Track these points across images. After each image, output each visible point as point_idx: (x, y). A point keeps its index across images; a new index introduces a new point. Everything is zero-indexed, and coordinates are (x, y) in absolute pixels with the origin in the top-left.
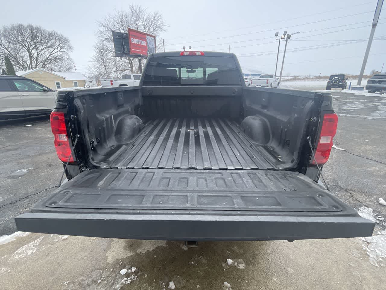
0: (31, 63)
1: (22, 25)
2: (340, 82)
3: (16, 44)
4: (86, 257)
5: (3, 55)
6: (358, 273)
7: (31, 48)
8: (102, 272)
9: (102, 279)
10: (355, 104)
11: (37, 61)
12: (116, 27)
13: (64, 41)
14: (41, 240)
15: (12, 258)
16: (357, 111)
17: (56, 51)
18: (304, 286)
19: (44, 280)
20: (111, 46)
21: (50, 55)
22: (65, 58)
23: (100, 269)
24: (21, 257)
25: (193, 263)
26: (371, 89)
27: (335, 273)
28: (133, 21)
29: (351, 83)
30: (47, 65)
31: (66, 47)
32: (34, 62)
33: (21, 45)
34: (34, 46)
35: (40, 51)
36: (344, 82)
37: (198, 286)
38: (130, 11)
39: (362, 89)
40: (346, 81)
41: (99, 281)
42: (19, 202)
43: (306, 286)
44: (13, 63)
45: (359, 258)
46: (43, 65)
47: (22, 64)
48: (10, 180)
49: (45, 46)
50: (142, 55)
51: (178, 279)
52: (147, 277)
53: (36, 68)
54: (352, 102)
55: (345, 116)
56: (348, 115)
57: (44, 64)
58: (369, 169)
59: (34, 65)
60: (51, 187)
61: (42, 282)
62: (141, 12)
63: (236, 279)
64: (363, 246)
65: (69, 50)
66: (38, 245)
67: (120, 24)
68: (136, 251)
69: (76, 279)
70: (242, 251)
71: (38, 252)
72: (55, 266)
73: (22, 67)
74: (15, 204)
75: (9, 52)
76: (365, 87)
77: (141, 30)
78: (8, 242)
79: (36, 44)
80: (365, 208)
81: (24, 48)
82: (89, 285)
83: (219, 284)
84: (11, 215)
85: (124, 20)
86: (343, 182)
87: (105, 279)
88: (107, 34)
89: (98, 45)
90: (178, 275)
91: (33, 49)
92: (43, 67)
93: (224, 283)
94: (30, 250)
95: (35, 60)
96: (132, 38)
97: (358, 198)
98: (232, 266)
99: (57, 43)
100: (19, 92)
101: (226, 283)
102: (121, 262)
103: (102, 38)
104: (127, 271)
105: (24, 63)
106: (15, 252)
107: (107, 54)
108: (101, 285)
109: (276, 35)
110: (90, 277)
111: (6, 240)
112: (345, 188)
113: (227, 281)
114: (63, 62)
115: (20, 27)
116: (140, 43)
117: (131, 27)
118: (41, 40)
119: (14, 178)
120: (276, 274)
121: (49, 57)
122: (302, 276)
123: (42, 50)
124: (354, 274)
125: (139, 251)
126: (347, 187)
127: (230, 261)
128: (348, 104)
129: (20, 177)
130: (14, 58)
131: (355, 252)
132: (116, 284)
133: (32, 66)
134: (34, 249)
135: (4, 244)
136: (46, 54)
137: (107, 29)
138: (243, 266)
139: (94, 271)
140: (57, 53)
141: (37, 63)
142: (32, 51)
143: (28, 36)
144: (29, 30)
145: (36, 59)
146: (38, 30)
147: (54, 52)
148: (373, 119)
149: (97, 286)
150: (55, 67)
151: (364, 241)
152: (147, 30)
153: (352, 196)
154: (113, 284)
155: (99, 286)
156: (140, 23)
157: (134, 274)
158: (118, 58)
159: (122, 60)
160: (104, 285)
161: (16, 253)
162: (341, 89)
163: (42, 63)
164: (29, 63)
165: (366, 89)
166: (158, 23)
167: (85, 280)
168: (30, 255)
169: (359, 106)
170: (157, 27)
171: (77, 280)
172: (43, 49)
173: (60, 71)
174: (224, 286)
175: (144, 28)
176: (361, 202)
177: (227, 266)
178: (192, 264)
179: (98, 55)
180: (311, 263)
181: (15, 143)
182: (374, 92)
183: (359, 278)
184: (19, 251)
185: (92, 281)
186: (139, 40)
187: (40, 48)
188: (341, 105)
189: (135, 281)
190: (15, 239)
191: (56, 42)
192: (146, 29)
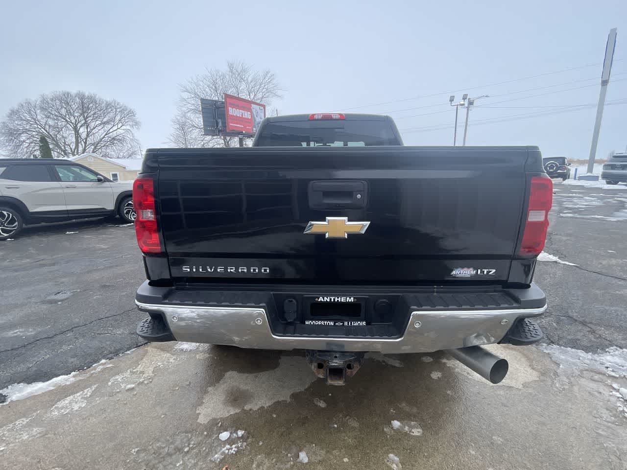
0: (77, 146)
1: (68, 94)
2: (558, 168)
3: (57, 119)
4: (164, 414)
5: (37, 135)
6: (613, 445)
7: (79, 125)
8: (190, 435)
9: (191, 446)
10: (586, 201)
11: (85, 143)
12: (207, 93)
13: (128, 115)
14: (93, 390)
15: (48, 415)
16: (590, 210)
17: (115, 128)
18: (523, 463)
19: (99, 447)
20: (199, 120)
21: (106, 134)
22: (128, 138)
23: (186, 432)
24: (62, 413)
25: (336, 426)
26: (611, 179)
27: (574, 445)
28: (232, 84)
29: (576, 169)
30: (99, 149)
31: (131, 123)
32: (82, 144)
33: (64, 121)
34: (83, 122)
35: (92, 130)
36: (566, 169)
37: (346, 460)
38: (229, 70)
39: (596, 178)
40: (569, 167)
41: (186, 450)
42: (59, 336)
43: (526, 462)
44: (51, 146)
45: (613, 423)
46: (94, 150)
47: (63, 148)
48: (44, 307)
49: (100, 122)
50: (244, 132)
51: (312, 448)
52: (262, 445)
53: (83, 153)
54: (582, 197)
55: (572, 217)
56: (577, 215)
57: (95, 148)
58: (617, 292)
59: (81, 149)
60: (107, 315)
61: (97, 448)
62: (244, 71)
63: (408, 451)
64: (619, 405)
65: (134, 127)
66: (89, 397)
67: (212, 88)
68: (244, 407)
69: (151, 445)
70: (415, 410)
71: (89, 407)
72: (116, 426)
73: (63, 153)
74: (53, 339)
75: (46, 131)
76: (600, 176)
77: (244, 96)
78: (43, 392)
79: (87, 120)
80: (617, 349)
81: (68, 125)
82: (169, 455)
83: (379, 458)
84: (46, 354)
85: (219, 82)
86: (576, 311)
87: (194, 446)
88: (193, 102)
89: (179, 118)
90: (312, 443)
91: (81, 126)
92: (93, 152)
93: (389, 456)
94: (76, 403)
95: (82, 142)
96: (230, 108)
97: (604, 334)
98: (400, 432)
99: (118, 118)
100: (63, 182)
101: (391, 456)
102: (220, 423)
103: (184, 109)
104: (230, 436)
105: (66, 146)
106: (54, 405)
107: (191, 131)
108: (189, 456)
109: (452, 100)
110: (172, 443)
111: (41, 389)
112: (581, 319)
113: (393, 453)
114: (125, 145)
115: (66, 96)
116: (242, 115)
117: (229, 92)
118: (94, 114)
119: (51, 303)
120: (473, 445)
121: (104, 137)
122: (518, 448)
123: (94, 128)
124: (607, 447)
125: (247, 407)
126: (583, 319)
127: (396, 424)
128: (575, 201)
129: (59, 301)
130: (53, 140)
131: (605, 414)
132: (214, 454)
133: (78, 150)
134: (83, 402)
135: (36, 394)
136: (99, 133)
137: (193, 96)
138: (419, 432)
139: (178, 435)
140: (118, 131)
141: (85, 147)
142: (79, 129)
143: (77, 108)
144: (78, 100)
145: (84, 140)
146: (92, 100)
147: (111, 130)
148: (618, 221)
149: (183, 457)
150: (111, 151)
151: (618, 398)
152: (252, 97)
153: (593, 332)
154: (208, 454)
155: (186, 456)
156: (243, 86)
157: (241, 440)
158: (208, 138)
159: (213, 141)
160: (193, 456)
161: (56, 408)
162: (562, 179)
163: (93, 147)
164: (74, 147)
165: (602, 178)
166: (270, 86)
167: (164, 448)
168: (77, 411)
169: (594, 203)
170: (268, 91)
171: (151, 447)
172: (96, 126)
173: (118, 158)
174: (388, 461)
175: (248, 93)
176: (609, 341)
177: (392, 432)
178: (334, 427)
179: (177, 132)
180: (531, 429)
181: (51, 256)
182: (616, 183)
183: (615, 452)
184: (60, 404)
185: (175, 449)
186: (240, 111)
187: (92, 125)
188: (565, 202)
189: (244, 451)
190: (52, 388)
191: (116, 115)
192: (251, 95)
